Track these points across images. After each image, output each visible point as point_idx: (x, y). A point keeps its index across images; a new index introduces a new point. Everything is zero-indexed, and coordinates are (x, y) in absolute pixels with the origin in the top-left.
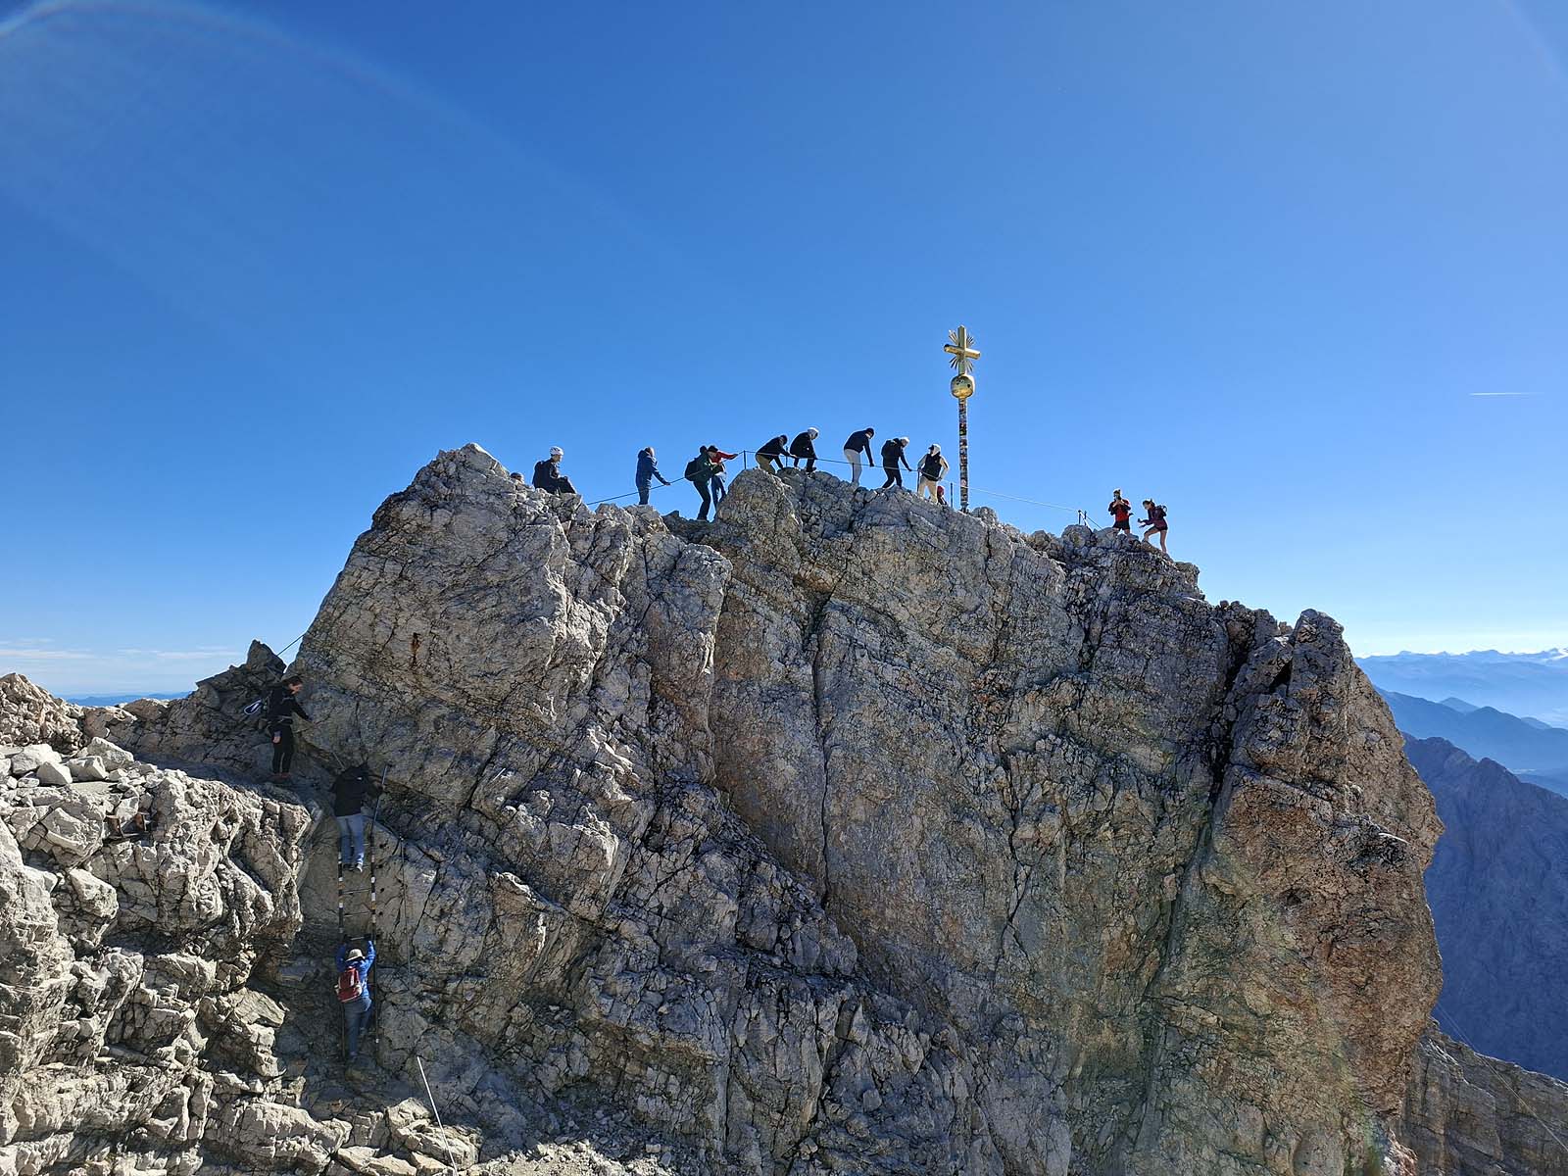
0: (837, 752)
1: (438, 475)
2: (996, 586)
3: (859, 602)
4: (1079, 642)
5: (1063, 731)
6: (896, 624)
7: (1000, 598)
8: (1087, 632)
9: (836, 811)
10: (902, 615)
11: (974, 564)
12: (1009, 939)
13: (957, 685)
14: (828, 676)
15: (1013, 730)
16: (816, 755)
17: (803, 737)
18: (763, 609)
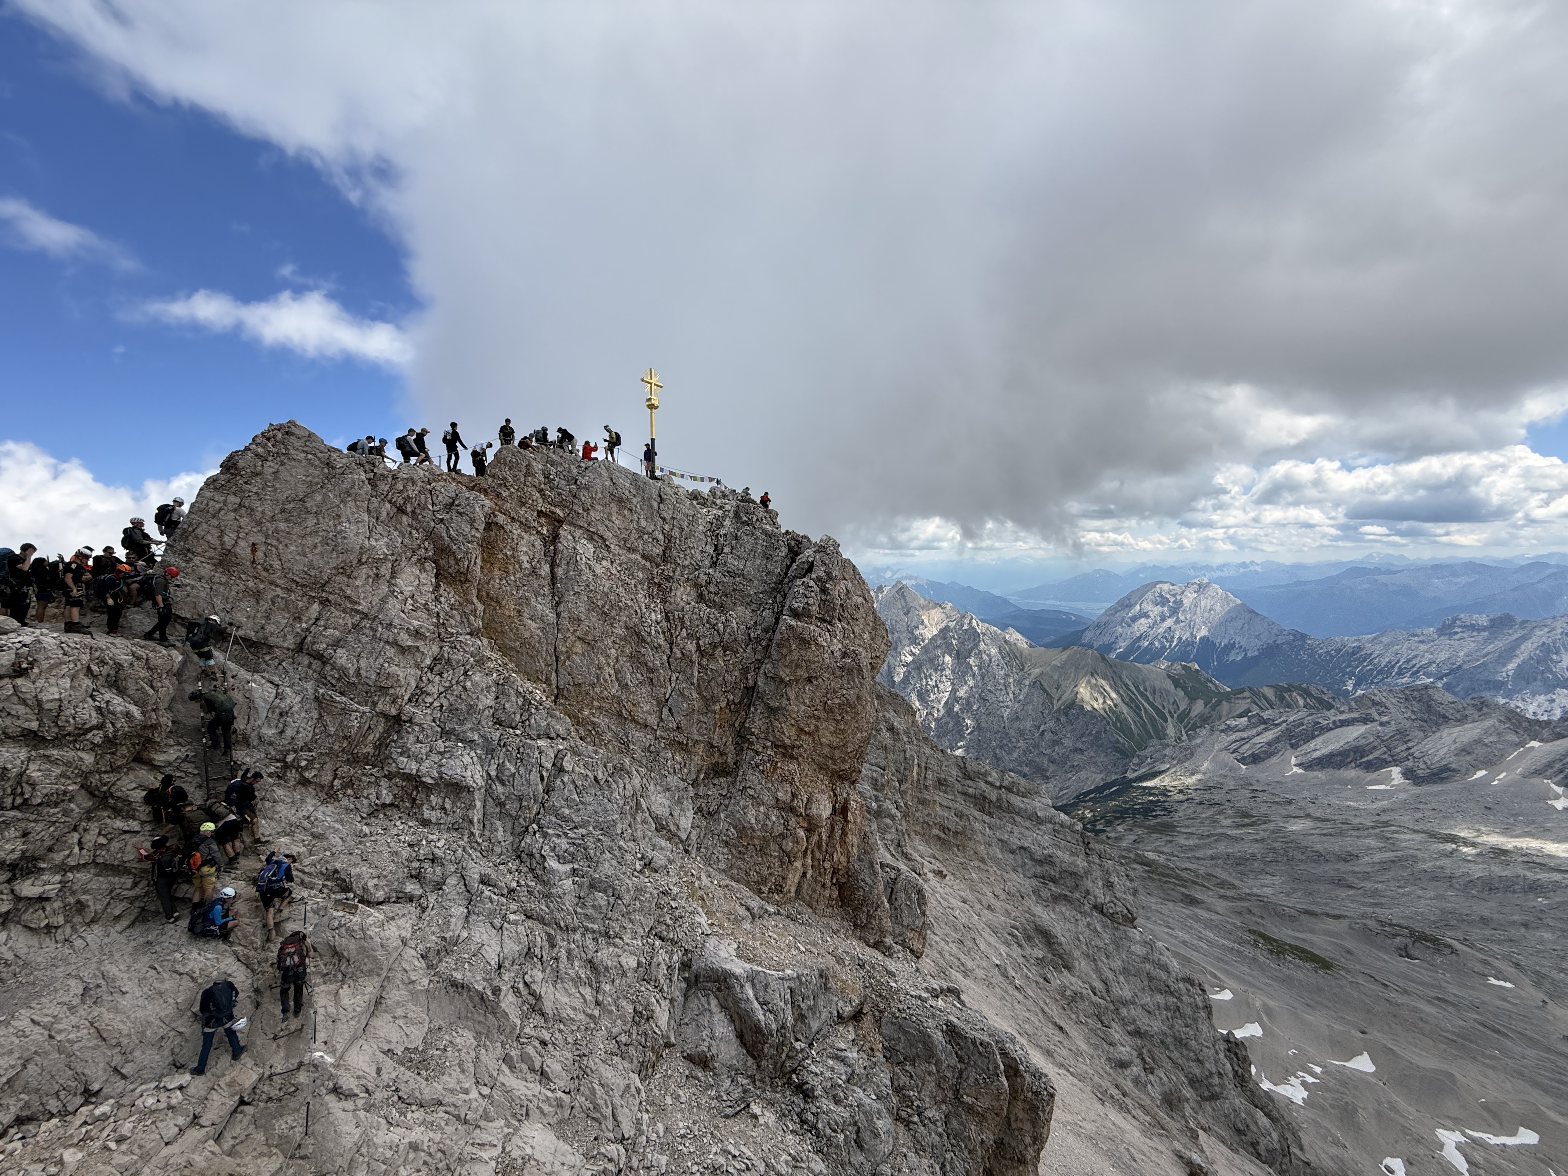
0: (565, 615)
1: (268, 439)
2: (664, 519)
3: (581, 527)
4: (711, 551)
5: (701, 597)
6: (605, 540)
7: (668, 527)
8: (716, 546)
9: (564, 648)
10: (608, 535)
11: (652, 507)
12: (665, 711)
13: (641, 575)
14: (560, 572)
15: (672, 600)
16: (551, 617)
17: (543, 607)
18: (516, 531)
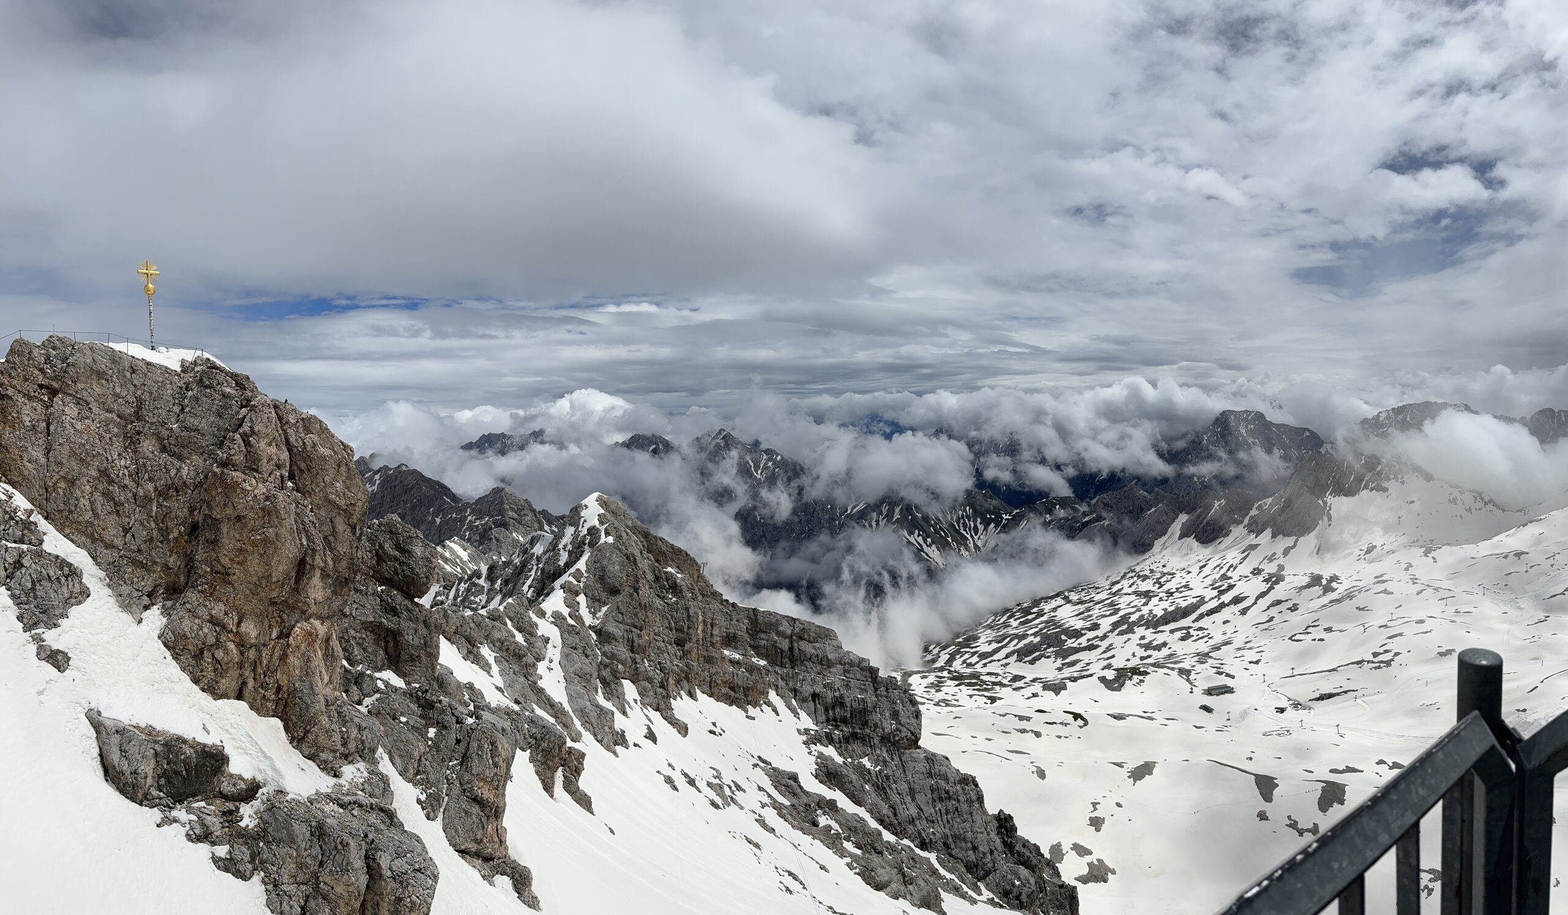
0: (53, 459)
2: (135, 386)
3: (70, 395)
4: (176, 411)
5: (164, 449)
6: (88, 404)
7: (139, 392)
8: (181, 406)
9: (51, 484)
10: (90, 399)
11: (125, 376)
12: (129, 536)
13: (116, 430)
14: (52, 428)
15: (140, 450)
16: (43, 460)
17: (38, 454)
18: (21, 399)
